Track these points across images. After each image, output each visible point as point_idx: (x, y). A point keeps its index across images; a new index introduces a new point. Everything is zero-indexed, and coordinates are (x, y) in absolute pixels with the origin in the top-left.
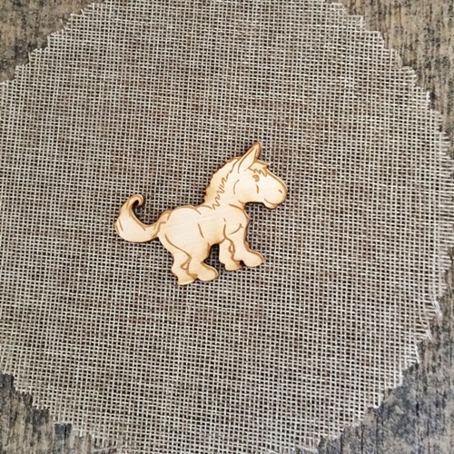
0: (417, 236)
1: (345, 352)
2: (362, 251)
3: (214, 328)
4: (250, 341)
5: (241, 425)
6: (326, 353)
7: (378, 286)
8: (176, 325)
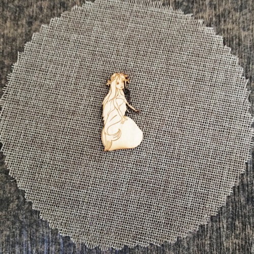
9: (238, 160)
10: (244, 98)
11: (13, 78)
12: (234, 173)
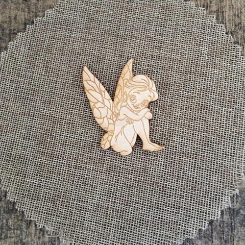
0: (236, 136)
1: (190, 196)
2: (204, 142)
3: (119, 176)
4: (138, 185)
5: (128, 231)
6: (179, 196)
7: (211, 162)
8: (98, 173)
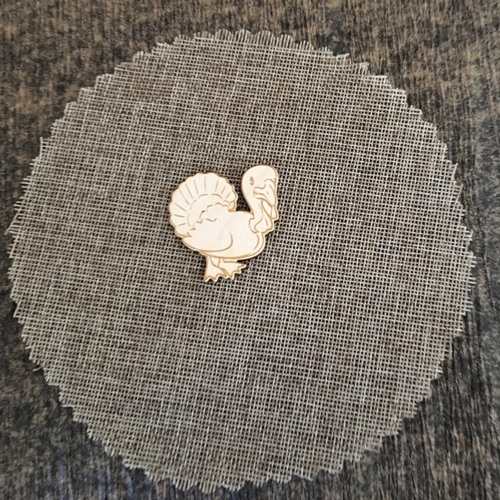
9: (448, 312)
10: (452, 197)
11: (33, 184)
12: (442, 337)
